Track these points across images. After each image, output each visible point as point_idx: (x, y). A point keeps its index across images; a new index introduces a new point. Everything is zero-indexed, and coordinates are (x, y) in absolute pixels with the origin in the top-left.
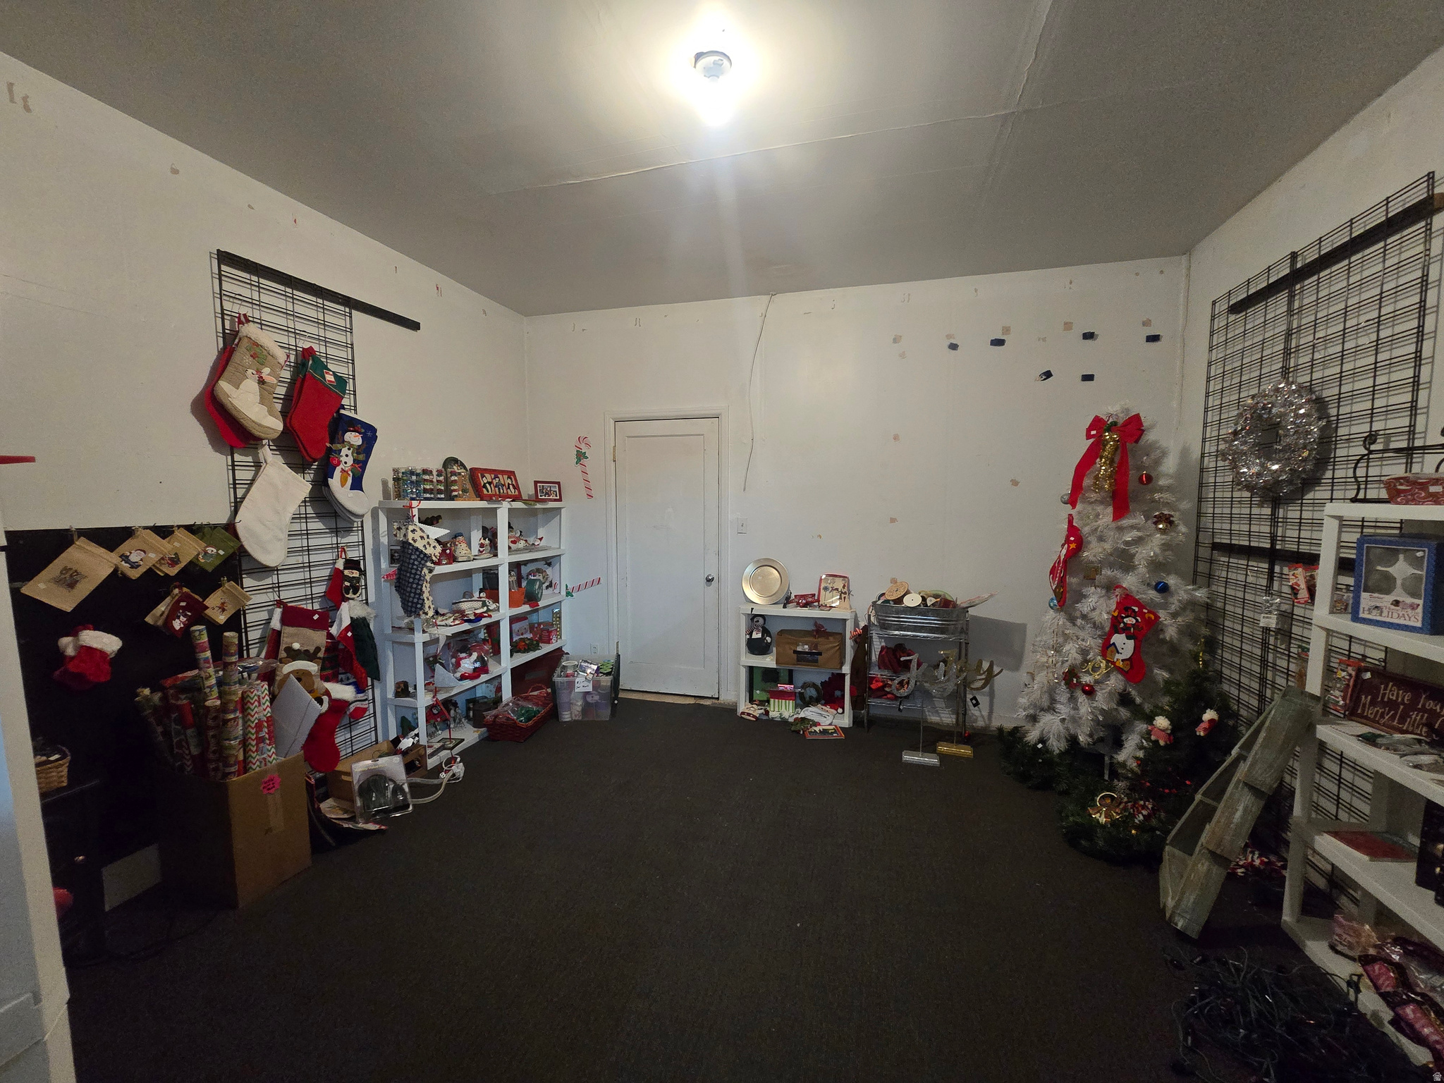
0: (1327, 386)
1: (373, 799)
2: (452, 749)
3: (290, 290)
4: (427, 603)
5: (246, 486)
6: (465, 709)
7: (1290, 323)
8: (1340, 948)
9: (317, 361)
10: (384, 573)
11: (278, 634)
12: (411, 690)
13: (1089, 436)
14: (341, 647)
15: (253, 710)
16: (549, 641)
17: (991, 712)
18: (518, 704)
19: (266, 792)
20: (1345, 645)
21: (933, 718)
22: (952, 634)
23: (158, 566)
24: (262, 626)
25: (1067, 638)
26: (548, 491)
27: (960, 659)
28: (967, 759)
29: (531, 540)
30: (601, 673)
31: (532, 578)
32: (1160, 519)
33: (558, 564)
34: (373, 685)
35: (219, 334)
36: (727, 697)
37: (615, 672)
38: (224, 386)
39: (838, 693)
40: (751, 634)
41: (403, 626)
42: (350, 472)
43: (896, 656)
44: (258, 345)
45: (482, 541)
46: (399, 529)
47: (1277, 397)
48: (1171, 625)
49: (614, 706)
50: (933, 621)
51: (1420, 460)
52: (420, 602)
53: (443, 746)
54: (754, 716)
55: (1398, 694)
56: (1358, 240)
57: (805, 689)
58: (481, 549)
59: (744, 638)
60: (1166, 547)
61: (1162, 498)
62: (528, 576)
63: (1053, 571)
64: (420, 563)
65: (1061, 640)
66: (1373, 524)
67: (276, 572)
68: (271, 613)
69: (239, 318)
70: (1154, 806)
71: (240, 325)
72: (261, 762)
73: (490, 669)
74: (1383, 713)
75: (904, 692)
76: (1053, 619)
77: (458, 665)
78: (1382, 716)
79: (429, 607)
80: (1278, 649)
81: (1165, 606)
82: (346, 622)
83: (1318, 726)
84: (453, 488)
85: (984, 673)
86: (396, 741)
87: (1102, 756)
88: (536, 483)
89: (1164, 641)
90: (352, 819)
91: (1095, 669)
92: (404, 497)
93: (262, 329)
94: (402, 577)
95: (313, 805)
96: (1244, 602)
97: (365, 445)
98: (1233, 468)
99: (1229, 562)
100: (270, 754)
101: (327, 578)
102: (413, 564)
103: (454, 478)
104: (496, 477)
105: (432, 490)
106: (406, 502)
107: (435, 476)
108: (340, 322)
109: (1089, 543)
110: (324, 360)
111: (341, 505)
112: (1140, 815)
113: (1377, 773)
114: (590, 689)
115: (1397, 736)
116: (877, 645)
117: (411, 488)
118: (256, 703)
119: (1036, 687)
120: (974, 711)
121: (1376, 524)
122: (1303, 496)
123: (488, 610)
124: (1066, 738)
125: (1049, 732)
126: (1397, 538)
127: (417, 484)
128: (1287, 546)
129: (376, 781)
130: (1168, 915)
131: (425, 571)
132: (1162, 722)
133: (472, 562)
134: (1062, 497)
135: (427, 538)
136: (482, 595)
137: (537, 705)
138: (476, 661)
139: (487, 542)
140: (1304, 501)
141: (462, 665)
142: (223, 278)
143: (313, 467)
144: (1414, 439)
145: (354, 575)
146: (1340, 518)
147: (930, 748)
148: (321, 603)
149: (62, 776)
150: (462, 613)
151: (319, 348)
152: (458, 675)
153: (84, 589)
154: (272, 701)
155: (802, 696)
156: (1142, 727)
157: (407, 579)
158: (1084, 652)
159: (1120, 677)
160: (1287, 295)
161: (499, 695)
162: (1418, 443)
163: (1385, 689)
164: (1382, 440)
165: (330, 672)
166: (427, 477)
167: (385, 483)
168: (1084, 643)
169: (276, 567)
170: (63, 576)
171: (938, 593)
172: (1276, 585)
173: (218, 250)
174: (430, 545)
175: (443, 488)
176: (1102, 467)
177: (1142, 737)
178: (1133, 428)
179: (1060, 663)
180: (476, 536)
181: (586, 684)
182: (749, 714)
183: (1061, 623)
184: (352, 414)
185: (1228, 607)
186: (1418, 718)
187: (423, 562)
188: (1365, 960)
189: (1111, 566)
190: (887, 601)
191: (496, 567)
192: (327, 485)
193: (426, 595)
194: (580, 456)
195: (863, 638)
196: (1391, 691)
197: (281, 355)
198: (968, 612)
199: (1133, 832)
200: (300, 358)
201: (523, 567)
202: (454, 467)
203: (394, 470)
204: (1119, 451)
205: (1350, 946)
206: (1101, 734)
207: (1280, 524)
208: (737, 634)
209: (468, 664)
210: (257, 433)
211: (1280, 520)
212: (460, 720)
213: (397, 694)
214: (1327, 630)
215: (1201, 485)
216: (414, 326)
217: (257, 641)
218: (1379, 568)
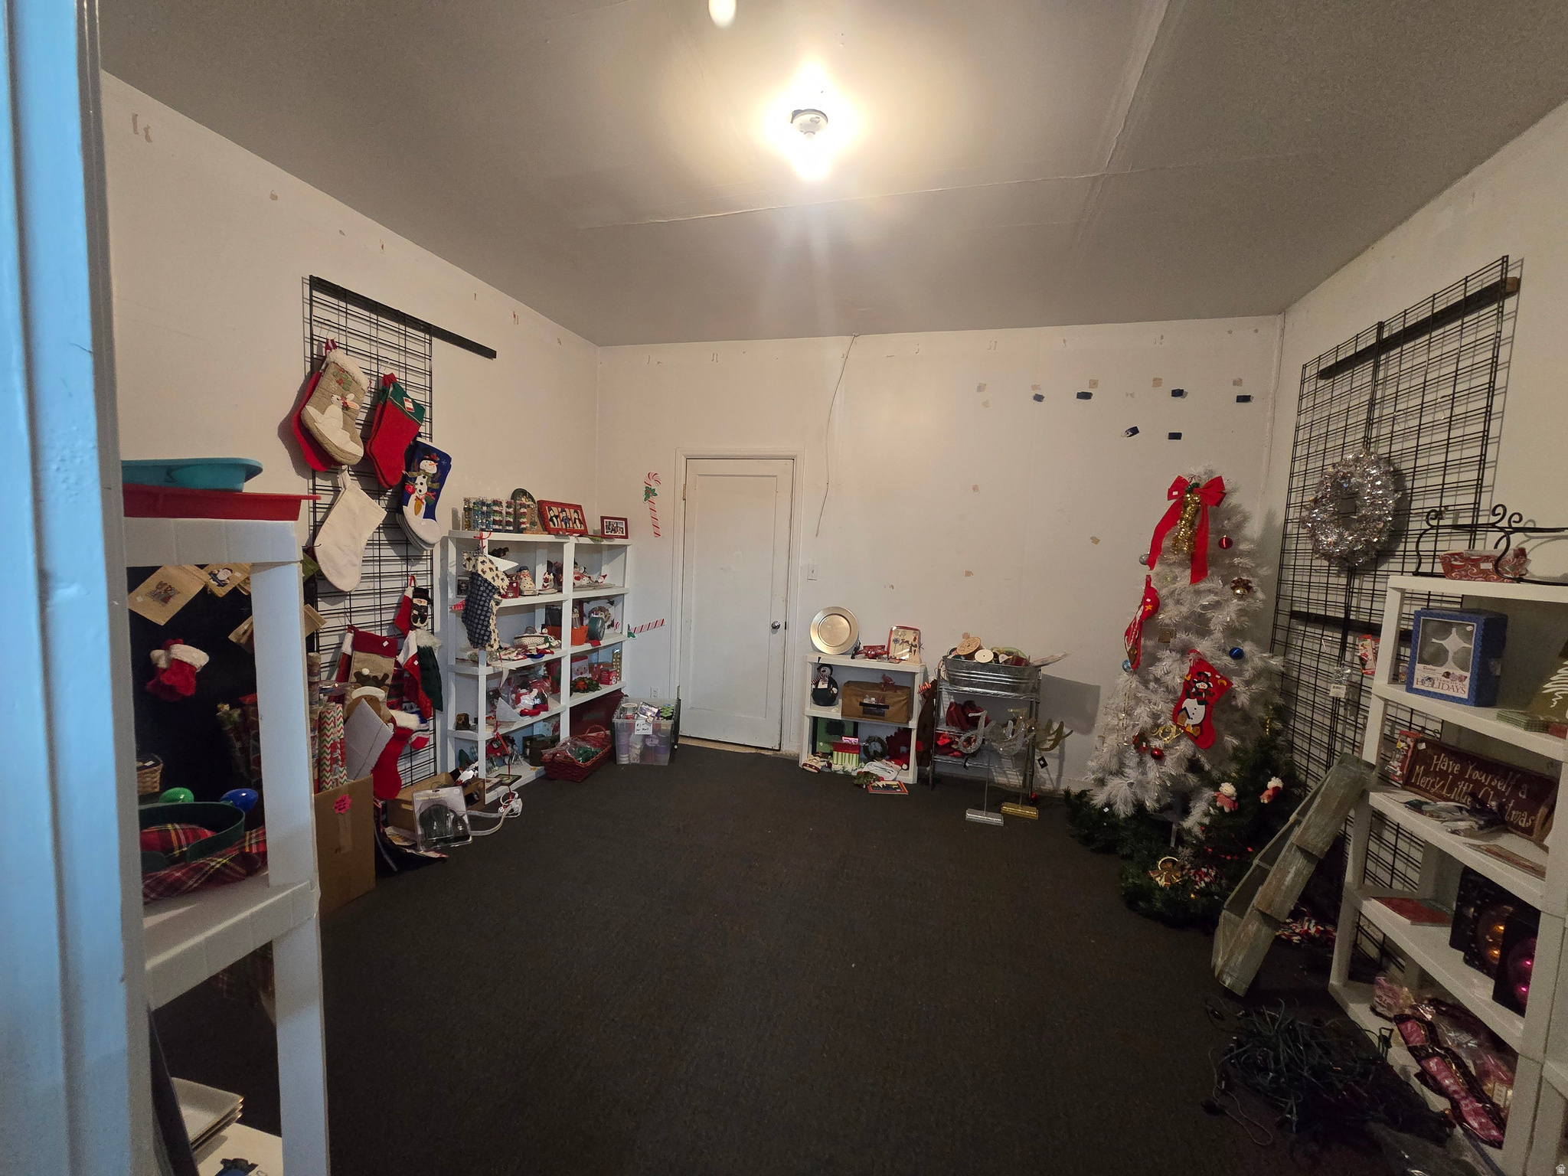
0: (1406, 459)
1: (435, 828)
2: (509, 785)
3: (375, 317)
4: (494, 636)
5: (325, 510)
6: (521, 746)
7: (1374, 393)
8: (1379, 1009)
9: (397, 387)
10: (450, 603)
11: (348, 659)
12: (471, 723)
13: (1170, 497)
14: (406, 675)
15: (329, 731)
16: (608, 682)
17: (1060, 775)
18: (576, 745)
19: (337, 811)
20: (1406, 716)
21: (999, 778)
22: (1024, 692)
23: (242, 585)
24: (333, 650)
25: (1138, 700)
26: (614, 528)
27: (1030, 717)
28: (1032, 820)
29: (594, 577)
30: (661, 716)
31: (595, 616)
32: (1239, 584)
33: (621, 604)
34: (434, 716)
35: (307, 359)
36: (789, 748)
37: (675, 717)
38: (311, 410)
39: (903, 749)
40: (817, 684)
41: (466, 657)
42: (424, 501)
43: (964, 713)
44: (344, 371)
45: (547, 575)
46: (469, 559)
47: (1356, 467)
48: (1244, 693)
49: (673, 750)
50: (1004, 678)
51: (1483, 537)
52: (487, 634)
53: (501, 781)
54: (816, 768)
55: (1449, 764)
56: (1439, 316)
57: (870, 743)
58: (546, 584)
59: (809, 688)
60: (1242, 612)
61: (1241, 563)
62: (590, 614)
63: (1128, 633)
64: (488, 594)
65: (1132, 703)
66: (1439, 598)
67: (348, 597)
68: (342, 638)
69: (327, 343)
70: (1216, 873)
71: (328, 351)
72: (333, 783)
73: (549, 706)
74: (1433, 783)
75: (972, 749)
76: (1126, 681)
77: (518, 701)
78: (1433, 786)
79: (495, 640)
80: (1348, 721)
81: (1239, 673)
82: (414, 651)
83: (1371, 793)
84: (522, 520)
85: (1053, 734)
86: (455, 774)
87: (1171, 824)
88: (603, 518)
89: (1236, 709)
90: (414, 846)
91: (1165, 734)
92: (474, 528)
93: (347, 354)
94: (469, 608)
95: (378, 829)
96: (1317, 672)
97: (439, 474)
98: (1312, 536)
99: (1305, 631)
100: (342, 775)
101: (395, 605)
102: (482, 596)
103: (523, 510)
104: (563, 511)
105: (501, 521)
106: (476, 533)
107: (504, 507)
108: (420, 348)
109: (1166, 605)
110: (404, 387)
111: (414, 533)
112: (1202, 882)
113: (1426, 842)
114: (650, 732)
115: (1441, 804)
116: (946, 701)
117: (481, 519)
118: (332, 724)
119: (1105, 750)
120: (1042, 773)
121: (1442, 598)
122: (1376, 567)
123: (551, 646)
124: (1134, 804)
125: (1116, 796)
126: (1458, 613)
127: (487, 514)
128: (1360, 617)
129: (437, 811)
130: (1216, 974)
131: (493, 603)
132: (1228, 788)
133: (537, 597)
134: (1141, 558)
135: (496, 569)
136: (544, 631)
137: (594, 745)
138: (536, 697)
139: (552, 576)
140: (1378, 573)
141: (522, 701)
142: (314, 303)
143: (388, 493)
144: (1478, 516)
145: (422, 604)
146: (1403, 591)
147: (994, 807)
148: (388, 631)
149: (155, 782)
150: (525, 647)
151: (400, 375)
152: (518, 710)
153: (177, 604)
154: (345, 722)
155: (866, 749)
156: (1208, 793)
157: (475, 610)
158: (1155, 716)
159: (1190, 742)
160: (1372, 364)
161: (557, 734)
162: (1482, 520)
163: (1438, 760)
164: (1452, 516)
165: (394, 700)
166: (496, 508)
167: (455, 513)
168: (1156, 708)
169: (350, 592)
170: (158, 591)
171: (1011, 650)
172: (1348, 656)
173: (311, 276)
174: (498, 577)
175: (512, 520)
176: (1182, 530)
177: (1210, 805)
178: (1214, 491)
179: (1131, 727)
180: (541, 570)
181: (646, 727)
182: (811, 766)
183: (1134, 685)
184: (427, 442)
185: (1302, 677)
186: (1465, 788)
187: (491, 594)
188: (1401, 1019)
189: (1187, 630)
190: (958, 656)
191: (561, 603)
192: (402, 513)
193: (492, 627)
194: (649, 492)
195: (932, 693)
196: (1443, 761)
197: (365, 381)
198: (1040, 670)
199: (1192, 896)
200: (381, 385)
201: (585, 604)
202: (523, 499)
203: (465, 500)
204: (1200, 512)
205: (1389, 1008)
206: (1169, 800)
207: (1354, 595)
208: (802, 684)
209: (528, 700)
210: (339, 459)
211: (1355, 590)
212: (517, 757)
213: (458, 727)
214: (1386, 700)
215: (1283, 551)
216: (490, 354)
217: (328, 664)
218: (1434, 640)
